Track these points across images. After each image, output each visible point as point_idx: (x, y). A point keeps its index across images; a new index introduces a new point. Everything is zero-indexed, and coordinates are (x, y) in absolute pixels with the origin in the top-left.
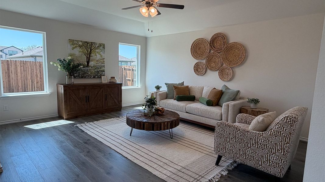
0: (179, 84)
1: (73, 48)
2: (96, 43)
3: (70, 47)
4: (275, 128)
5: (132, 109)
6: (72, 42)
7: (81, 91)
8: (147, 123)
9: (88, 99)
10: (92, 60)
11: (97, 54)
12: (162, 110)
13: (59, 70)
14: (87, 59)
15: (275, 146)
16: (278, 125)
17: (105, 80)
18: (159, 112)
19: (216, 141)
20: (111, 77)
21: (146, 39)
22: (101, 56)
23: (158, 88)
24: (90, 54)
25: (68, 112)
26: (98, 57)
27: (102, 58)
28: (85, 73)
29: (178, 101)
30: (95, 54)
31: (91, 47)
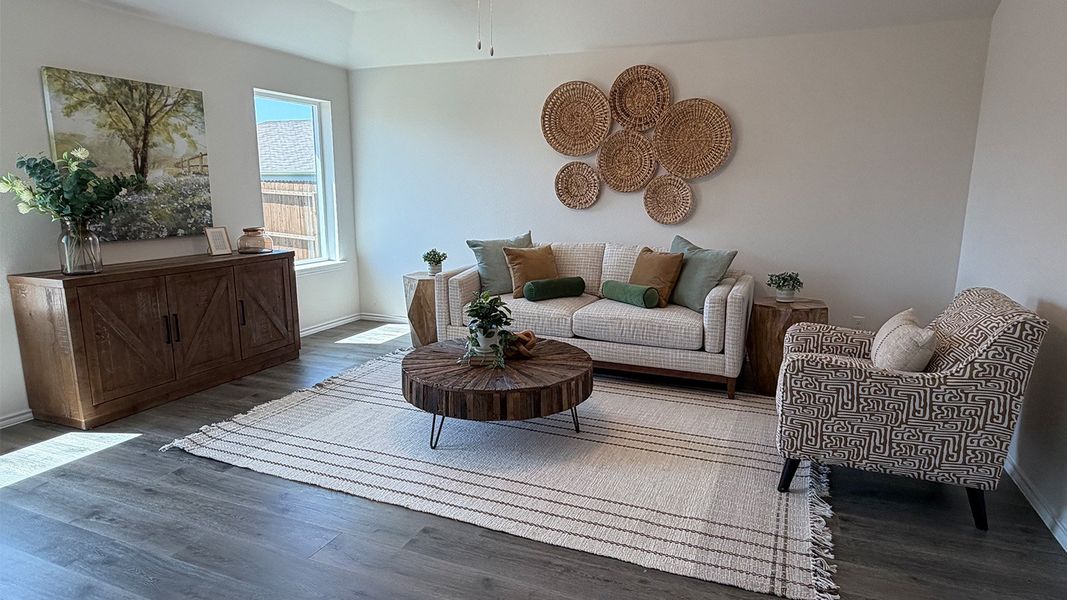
0: (519, 243)
1: (70, 110)
2: (166, 89)
3: (51, 104)
4: (984, 357)
5: (331, 345)
6: (60, 78)
7: (140, 295)
8: (517, 395)
9: (172, 328)
10: (159, 163)
11: (175, 136)
12: (526, 338)
13: (23, 209)
14: (135, 157)
15: (985, 407)
16: (993, 348)
17: (221, 243)
18: (522, 347)
19: (789, 419)
20: (245, 230)
21: (347, 75)
22: (193, 144)
23: (435, 259)
24: (146, 134)
25: (97, 392)
26: (181, 149)
27: (198, 154)
28: (134, 218)
29: (531, 299)
30: (164, 136)
31: (148, 104)
